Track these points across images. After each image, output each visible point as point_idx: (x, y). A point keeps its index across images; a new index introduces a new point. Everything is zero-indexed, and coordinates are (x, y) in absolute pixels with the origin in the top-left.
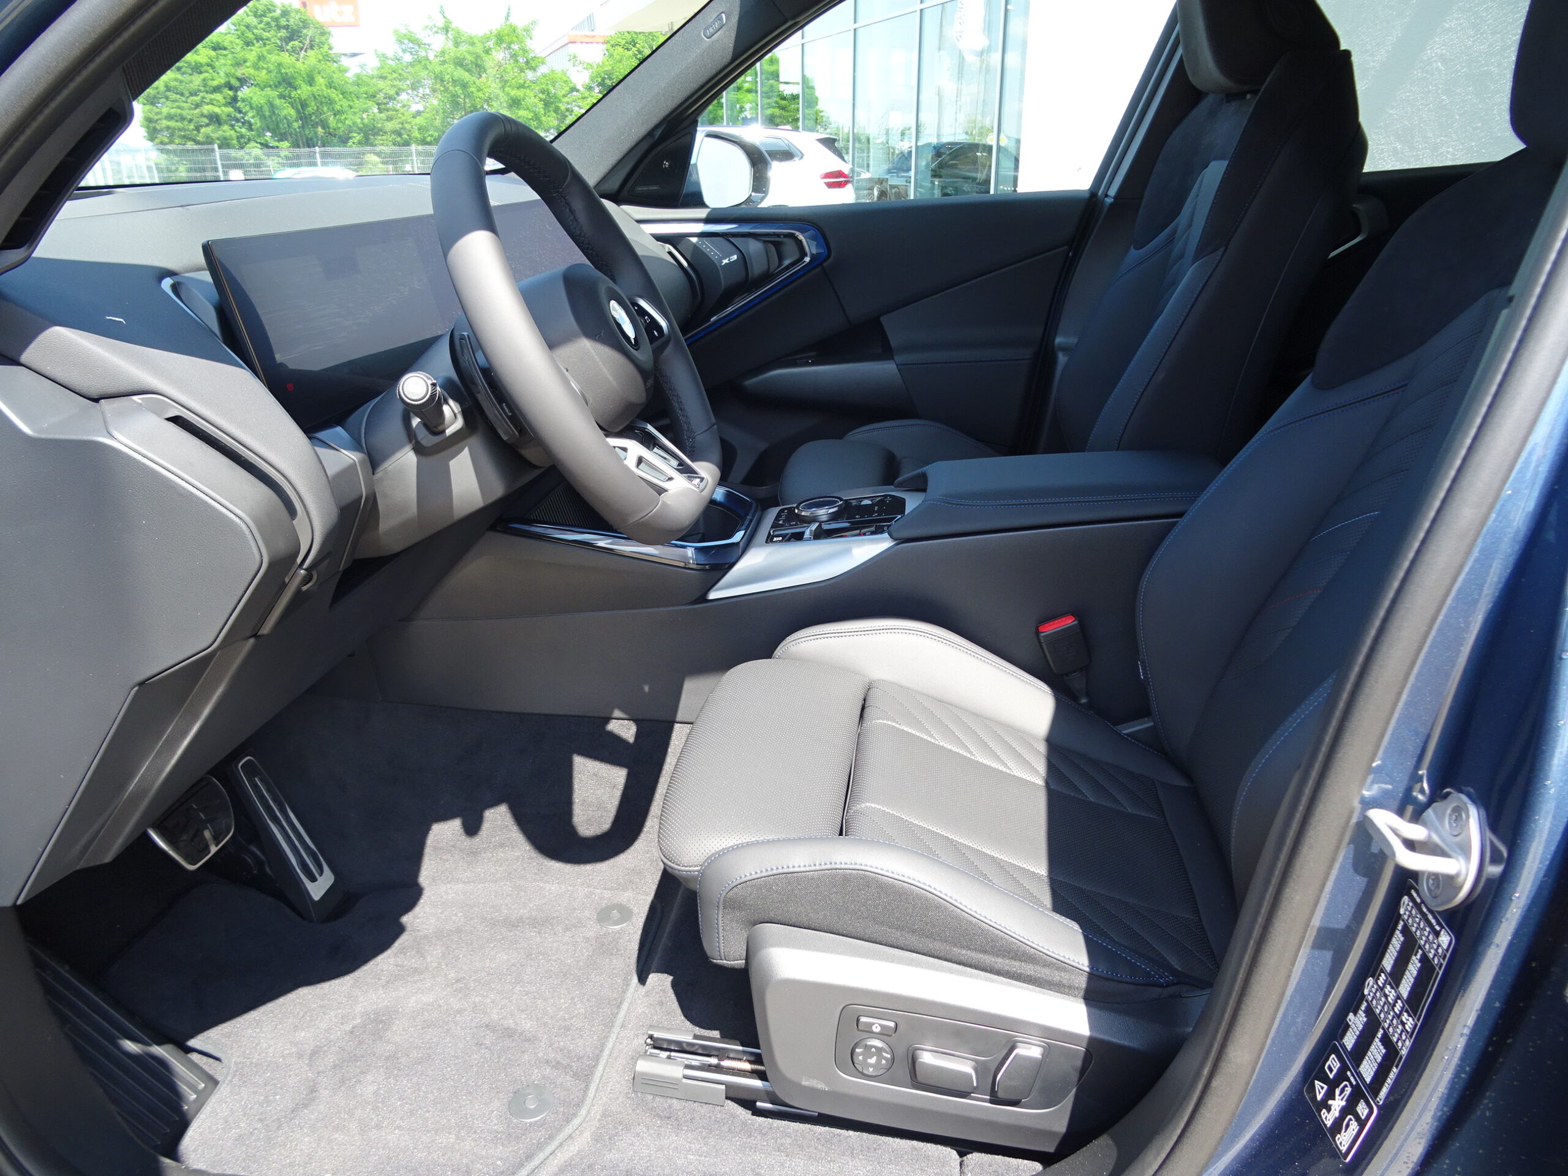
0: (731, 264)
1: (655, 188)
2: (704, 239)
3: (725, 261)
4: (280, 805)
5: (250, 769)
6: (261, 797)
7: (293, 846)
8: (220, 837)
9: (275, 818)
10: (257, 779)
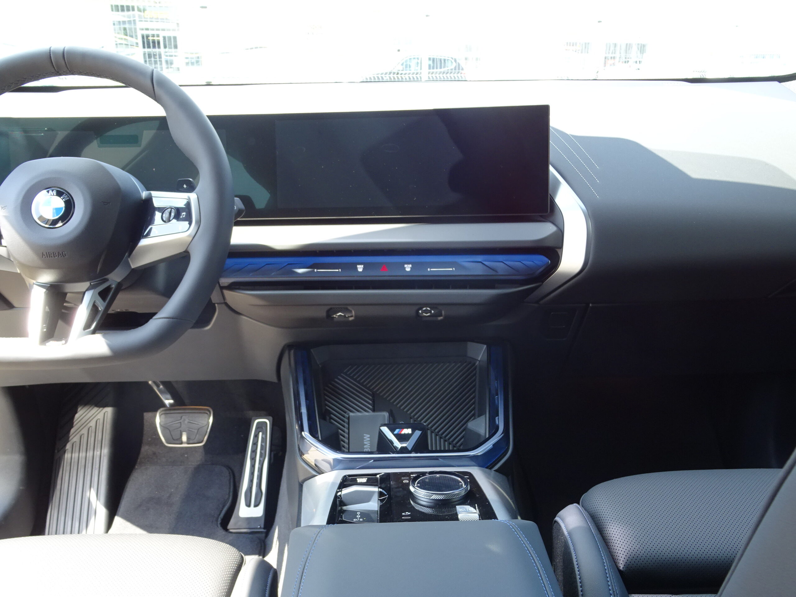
4: (262, 456)
5: (261, 427)
6: (255, 444)
7: (251, 481)
8: (191, 442)
9: (253, 459)
10: (261, 434)
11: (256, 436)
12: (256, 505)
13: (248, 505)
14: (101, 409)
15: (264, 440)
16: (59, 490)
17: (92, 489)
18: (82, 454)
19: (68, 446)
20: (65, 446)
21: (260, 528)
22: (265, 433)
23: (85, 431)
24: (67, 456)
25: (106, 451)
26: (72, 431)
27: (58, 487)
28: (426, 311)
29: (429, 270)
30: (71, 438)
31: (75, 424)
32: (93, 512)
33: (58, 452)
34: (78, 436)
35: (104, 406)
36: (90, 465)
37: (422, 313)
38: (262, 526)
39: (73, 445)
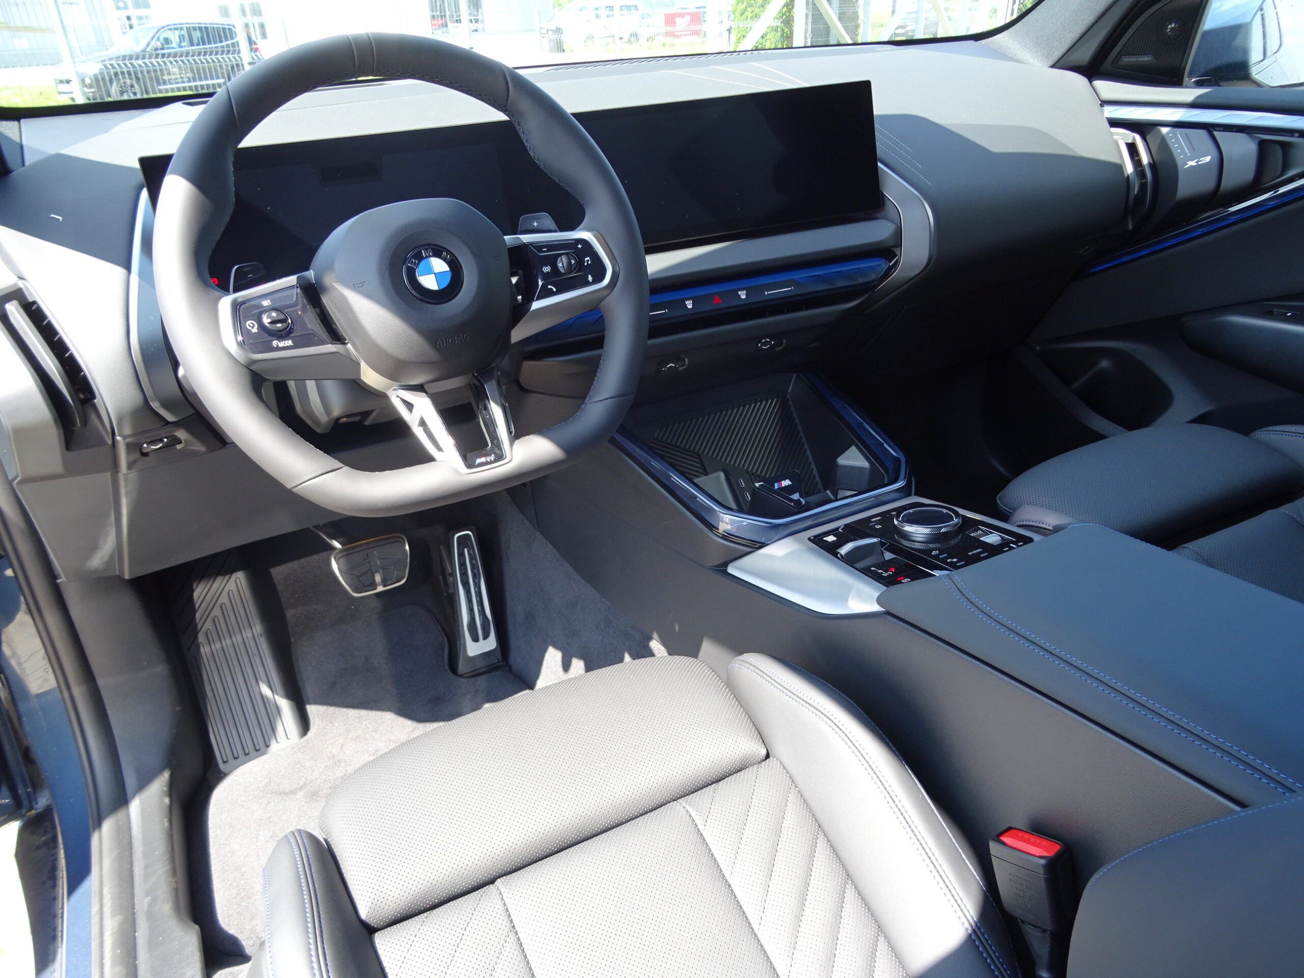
0: (1198, 167)
1: (1146, 59)
2: (1178, 131)
3: (1192, 163)
4: (476, 576)
5: (463, 541)
6: (463, 564)
7: (471, 610)
8: (389, 582)
9: (466, 584)
10: (466, 550)
11: (461, 555)
12: (486, 637)
13: (475, 639)
14: (228, 576)
15: (472, 557)
16: (213, 698)
17: (261, 683)
18: (225, 642)
19: (201, 638)
20: (196, 638)
21: (498, 662)
22: (471, 548)
23: (216, 612)
24: (205, 650)
25: (258, 629)
26: (198, 615)
27: (209, 694)
28: (766, 343)
29: (766, 293)
30: (199, 626)
31: (197, 606)
32: (274, 711)
33: (189, 649)
34: (209, 621)
35: (232, 571)
36: (244, 653)
37: (761, 346)
38: (501, 659)
39: (207, 635)
